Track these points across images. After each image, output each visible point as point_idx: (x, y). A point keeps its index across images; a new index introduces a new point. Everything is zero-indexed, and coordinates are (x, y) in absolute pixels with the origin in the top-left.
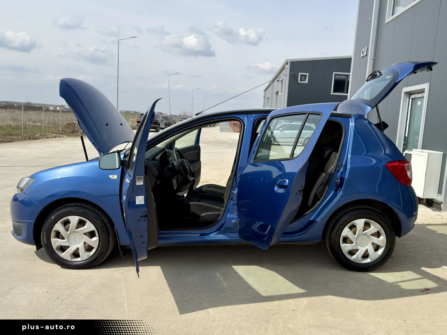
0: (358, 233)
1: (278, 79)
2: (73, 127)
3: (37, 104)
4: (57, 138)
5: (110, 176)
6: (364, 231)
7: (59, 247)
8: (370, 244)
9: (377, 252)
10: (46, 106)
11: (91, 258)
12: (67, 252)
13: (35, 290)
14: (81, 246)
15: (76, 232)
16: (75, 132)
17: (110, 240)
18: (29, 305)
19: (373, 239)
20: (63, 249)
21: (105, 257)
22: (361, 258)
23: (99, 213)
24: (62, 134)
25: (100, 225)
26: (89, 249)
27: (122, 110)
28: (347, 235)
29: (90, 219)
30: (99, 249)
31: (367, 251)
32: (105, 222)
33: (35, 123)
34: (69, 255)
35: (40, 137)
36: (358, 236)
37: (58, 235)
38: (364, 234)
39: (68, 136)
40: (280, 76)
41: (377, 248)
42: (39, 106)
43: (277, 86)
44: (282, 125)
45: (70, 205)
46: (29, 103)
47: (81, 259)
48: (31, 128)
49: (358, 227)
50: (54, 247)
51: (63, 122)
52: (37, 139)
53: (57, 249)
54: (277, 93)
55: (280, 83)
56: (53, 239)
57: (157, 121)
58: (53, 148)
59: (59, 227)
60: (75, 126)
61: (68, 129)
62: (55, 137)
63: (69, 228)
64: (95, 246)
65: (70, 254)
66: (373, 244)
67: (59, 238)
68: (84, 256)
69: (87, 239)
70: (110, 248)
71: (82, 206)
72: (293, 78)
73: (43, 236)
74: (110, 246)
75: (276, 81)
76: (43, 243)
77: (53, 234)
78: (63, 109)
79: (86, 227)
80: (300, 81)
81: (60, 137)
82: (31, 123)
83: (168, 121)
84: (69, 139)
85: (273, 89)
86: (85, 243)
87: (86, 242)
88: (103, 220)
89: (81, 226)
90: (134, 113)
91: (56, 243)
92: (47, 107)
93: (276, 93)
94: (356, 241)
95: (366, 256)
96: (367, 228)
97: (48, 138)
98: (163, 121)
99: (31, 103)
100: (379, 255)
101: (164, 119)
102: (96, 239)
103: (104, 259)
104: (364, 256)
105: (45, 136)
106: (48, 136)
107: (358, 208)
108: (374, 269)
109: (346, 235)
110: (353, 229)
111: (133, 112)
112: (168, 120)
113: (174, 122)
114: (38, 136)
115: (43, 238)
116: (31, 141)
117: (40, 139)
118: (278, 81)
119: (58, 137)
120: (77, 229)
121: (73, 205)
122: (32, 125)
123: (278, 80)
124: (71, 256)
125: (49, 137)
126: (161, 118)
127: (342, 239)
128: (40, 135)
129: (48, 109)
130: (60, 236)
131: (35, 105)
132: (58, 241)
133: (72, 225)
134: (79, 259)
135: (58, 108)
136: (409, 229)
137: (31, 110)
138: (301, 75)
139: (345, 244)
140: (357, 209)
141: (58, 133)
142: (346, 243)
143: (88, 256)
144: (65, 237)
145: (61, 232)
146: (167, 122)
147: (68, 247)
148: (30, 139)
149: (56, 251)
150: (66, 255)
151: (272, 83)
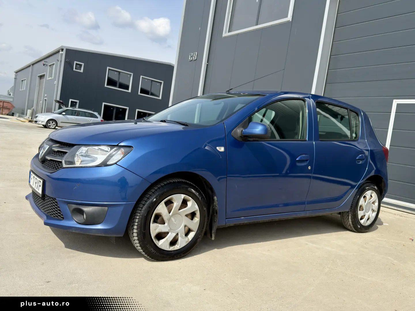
6: (369, 200)
22: (366, 221)
31: (369, 215)
36: (366, 204)
38: (369, 202)
54: (41, 76)
55: (47, 67)
66: (372, 210)
72: (68, 65)
75: (39, 64)
80: (76, 69)
85: (32, 72)
93: (39, 76)
94: (365, 208)
100: (374, 218)
109: (361, 204)
123: (44, 63)
138: (76, 64)
139: (360, 212)
151: (31, 65)
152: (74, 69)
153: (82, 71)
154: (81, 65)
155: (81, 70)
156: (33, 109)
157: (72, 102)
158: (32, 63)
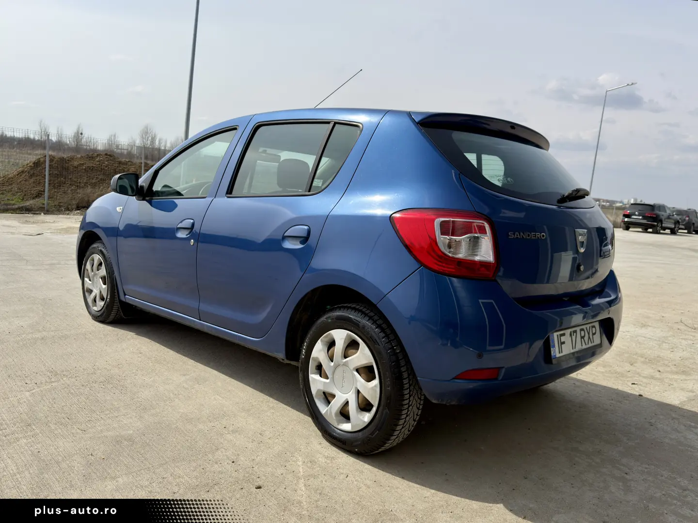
0: (335, 359)
5: (118, 208)
6: (345, 357)
8: (353, 390)
9: (364, 413)
12: (90, 297)
14: (98, 292)
19: (356, 380)
22: (336, 415)
30: (107, 300)
31: (347, 403)
36: (336, 366)
38: (345, 364)
47: (97, 309)
53: (87, 291)
56: (85, 279)
57: (658, 216)
59: (88, 265)
66: (358, 391)
67: (88, 279)
69: (101, 285)
86: (100, 290)
94: (333, 374)
98: (671, 217)
100: (364, 423)
102: (105, 286)
109: (316, 358)
112: (688, 217)
120: (98, 271)
124: (92, 302)
127: (315, 364)
132: (87, 282)
133: (95, 265)
142: (320, 375)
143: (100, 306)
144: (91, 279)
145: (89, 272)
146: (685, 219)
147: (92, 291)
149: (86, 294)
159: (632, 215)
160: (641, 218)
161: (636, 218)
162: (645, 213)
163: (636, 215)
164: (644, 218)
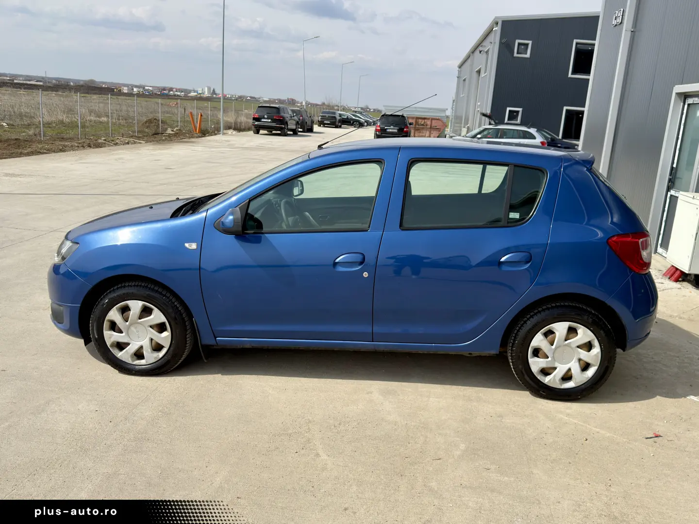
0: (557, 343)
1: (480, 48)
2: (155, 125)
3: (104, 83)
4: (130, 146)
5: (187, 245)
6: (566, 340)
7: (116, 343)
8: (575, 360)
9: (585, 372)
10: (117, 87)
11: (159, 361)
12: (125, 352)
13: (80, 407)
14: (146, 343)
15: (138, 323)
16: (158, 134)
17: (187, 336)
18: (71, 430)
19: (579, 353)
20: (121, 346)
21: (181, 361)
22: (559, 380)
23: (171, 298)
24: (139, 138)
25: (173, 315)
26: (158, 348)
27: (233, 94)
28: (540, 345)
29: (158, 306)
30: (172, 348)
31: (570, 370)
32: (180, 311)
33: (99, 117)
34: (129, 356)
35: (105, 143)
36: (556, 348)
37: (113, 326)
38: (566, 345)
39: (147, 142)
40: (484, 44)
41: (585, 367)
42: (106, 86)
43: (479, 60)
44: (481, 129)
45: (130, 284)
46: (92, 81)
47: (146, 362)
48: (93, 126)
49: (557, 334)
50: (108, 344)
51: (142, 116)
52: (101, 147)
53: (112, 345)
54: (479, 72)
55: (484, 56)
56: (106, 332)
57: (284, 118)
58: (123, 163)
59: (114, 314)
60: (159, 124)
61: (149, 128)
62: (128, 143)
63: (128, 318)
64: (166, 344)
65: (130, 354)
66: (580, 360)
67: (114, 331)
68: (151, 358)
69: (154, 333)
70: (187, 348)
71: (147, 287)
72: (506, 47)
73: (93, 326)
74: (187, 345)
75: (477, 52)
76: (92, 336)
77: (106, 325)
78: (142, 92)
79: (152, 317)
80: (518, 53)
81: (135, 143)
82: (92, 118)
83: (301, 118)
84: (147, 148)
85: (472, 65)
86: (152, 340)
87: (153, 338)
88: (177, 308)
89: (146, 315)
90: (252, 99)
91: (110, 338)
92: (119, 87)
93: (477, 71)
94: (553, 354)
95: (567, 377)
96: (571, 335)
97: (116, 144)
98: (293, 118)
99: (95, 81)
100: (587, 378)
101: (295, 114)
102: (166, 334)
103: (179, 363)
104: (565, 377)
105: (113, 141)
106: (117, 141)
107: (559, 306)
108: (579, 398)
109: (537, 346)
110: (550, 337)
111: (250, 97)
112: (302, 116)
113: (310, 119)
114: (102, 141)
115: (93, 329)
116: (92, 150)
117: (105, 147)
118: (480, 52)
119: (132, 144)
120: (140, 319)
121: (133, 284)
122: (95, 121)
123: (481, 50)
124: (132, 357)
125: (119, 142)
126: (290, 113)
127: (532, 350)
128: (105, 140)
129: (120, 91)
130: (116, 328)
131: (102, 85)
132: (113, 335)
133: (133, 313)
134: (143, 362)
135: (135, 90)
136: (639, 340)
137: (95, 94)
138: (519, 44)
139: (536, 359)
140: (557, 307)
141: (132, 137)
142: (538, 357)
143: (155, 358)
144: (123, 330)
145: (118, 323)
146: (299, 119)
147: (128, 344)
148: (90, 146)
149: (111, 349)
150: (124, 355)
151: (471, 54)
152: (515, 55)
153: (528, 55)
154: (527, 45)
155: (526, 54)
156: (468, 127)
157: (510, 111)
158: (472, 51)
159: (261, 119)
160: (270, 121)
161: (266, 121)
162: (273, 116)
163: (265, 118)
164: (274, 121)
